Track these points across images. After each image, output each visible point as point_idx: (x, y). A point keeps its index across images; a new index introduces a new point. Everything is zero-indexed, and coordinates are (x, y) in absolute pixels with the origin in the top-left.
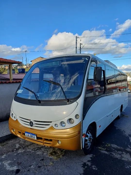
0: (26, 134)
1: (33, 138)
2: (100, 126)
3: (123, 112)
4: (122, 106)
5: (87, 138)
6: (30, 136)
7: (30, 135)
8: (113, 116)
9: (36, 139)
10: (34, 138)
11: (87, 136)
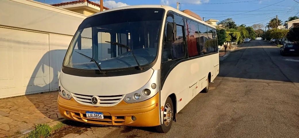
0: (88, 115)
1: (98, 118)
2: (181, 100)
3: (212, 83)
4: (210, 74)
5: (165, 113)
6: (93, 116)
7: (93, 114)
8: (197, 87)
9: (103, 118)
10: (100, 118)
11: (165, 110)
